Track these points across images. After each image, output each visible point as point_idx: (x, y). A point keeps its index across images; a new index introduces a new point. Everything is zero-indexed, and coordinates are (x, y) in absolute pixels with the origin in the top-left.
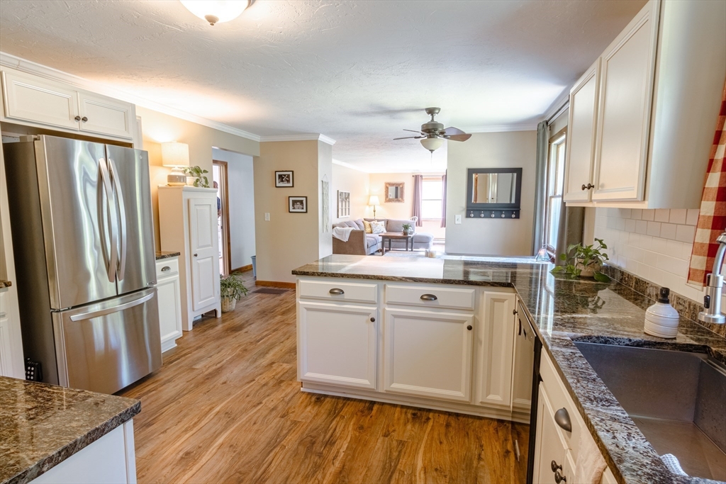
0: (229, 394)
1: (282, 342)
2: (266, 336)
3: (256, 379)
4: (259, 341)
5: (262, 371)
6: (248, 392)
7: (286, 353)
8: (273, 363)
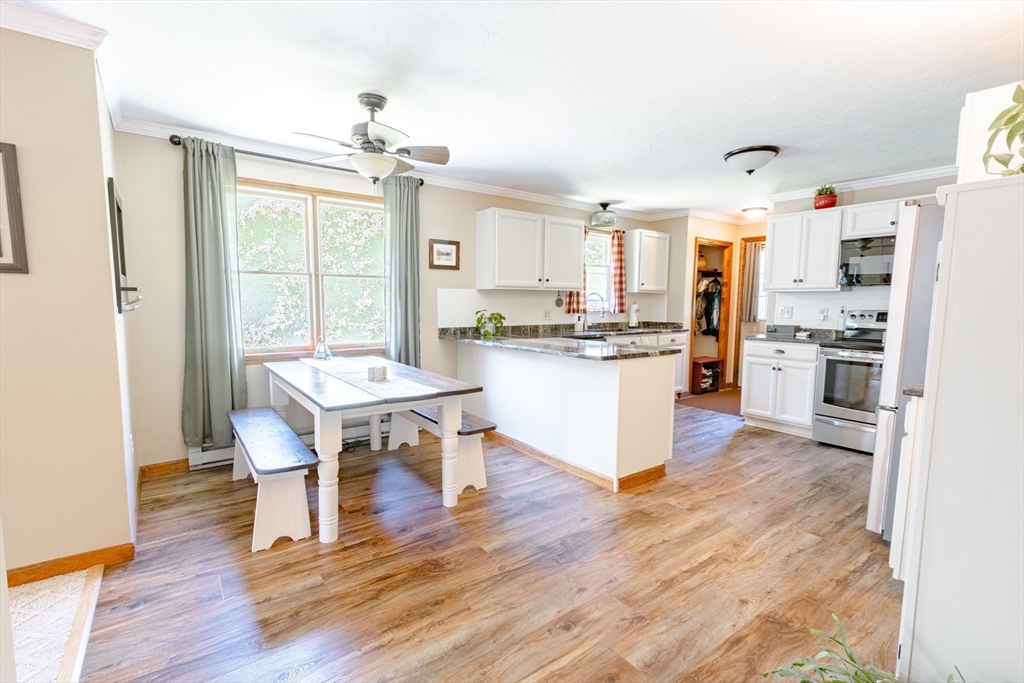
0: (744, 489)
1: (664, 542)
2: (693, 572)
3: (714, 496)
4: (711, 560)
5: (706, 504)
6: (723, 487)
7: (665, 518)
8: (689, 510)
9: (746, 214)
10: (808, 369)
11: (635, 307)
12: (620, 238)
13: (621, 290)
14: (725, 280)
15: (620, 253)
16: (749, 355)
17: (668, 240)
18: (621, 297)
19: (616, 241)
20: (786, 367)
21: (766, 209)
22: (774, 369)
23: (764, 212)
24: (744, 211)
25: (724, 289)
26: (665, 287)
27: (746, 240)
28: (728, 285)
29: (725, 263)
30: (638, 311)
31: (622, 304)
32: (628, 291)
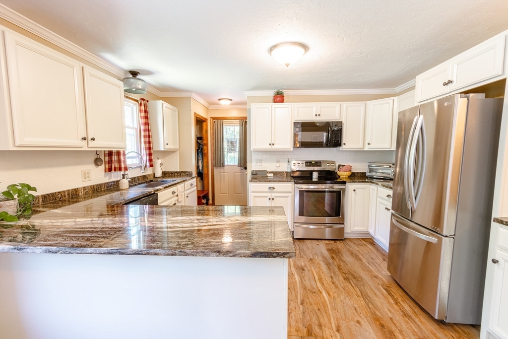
9: (221, 102)
10: (288, 197)
11: (159, 161)
12: (145, 106)
13: (150, 148)
14: (205, 142)
15: (146, 118)
16: (253, 192)
17: (177, 112)
18: (150, 154)
19: (143, 108)
20: (276, 197)
21: (231, 100)
22: (270, 199)
23: (229, 102)
24: (220, 100)
25: (205, 147)
26: (177, 147)
27: (213, 118)
28: (207, 145)
29: (204, 131)
30: (161, 164)
31: (151, 160)
32: (154, 150)
